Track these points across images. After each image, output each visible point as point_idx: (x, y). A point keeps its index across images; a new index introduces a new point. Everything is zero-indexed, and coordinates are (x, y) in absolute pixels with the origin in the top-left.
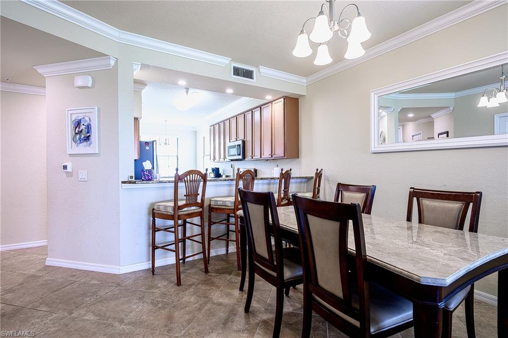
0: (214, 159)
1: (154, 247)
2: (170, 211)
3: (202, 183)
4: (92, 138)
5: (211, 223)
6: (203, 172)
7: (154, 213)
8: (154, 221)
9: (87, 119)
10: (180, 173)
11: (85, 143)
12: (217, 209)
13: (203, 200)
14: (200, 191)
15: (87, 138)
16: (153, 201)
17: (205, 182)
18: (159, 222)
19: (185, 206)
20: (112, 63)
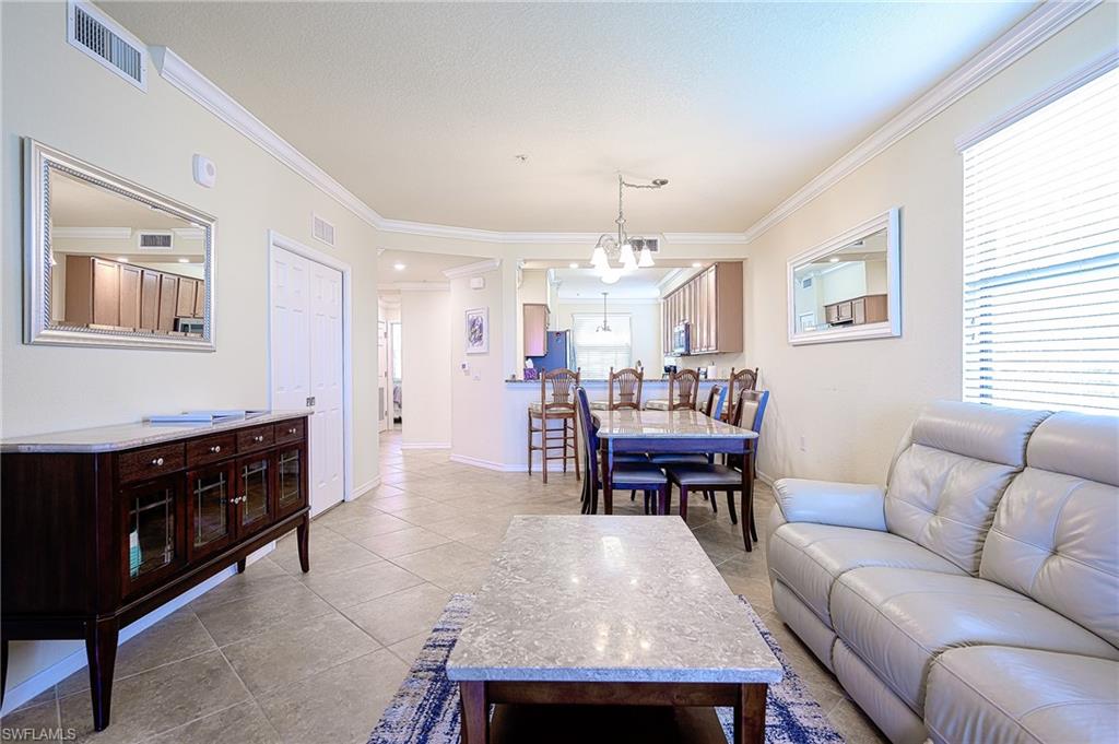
0: (668, 352)
1: (531, 448)
2: (540, 409)
4: (483, 337)
7: (530, 414)
8: (530, 420)
9: (480, 319)
11: (479, 343)
14: (571, 393)
15: (480, 338)
19: (553, 405)
20: (498, 264)
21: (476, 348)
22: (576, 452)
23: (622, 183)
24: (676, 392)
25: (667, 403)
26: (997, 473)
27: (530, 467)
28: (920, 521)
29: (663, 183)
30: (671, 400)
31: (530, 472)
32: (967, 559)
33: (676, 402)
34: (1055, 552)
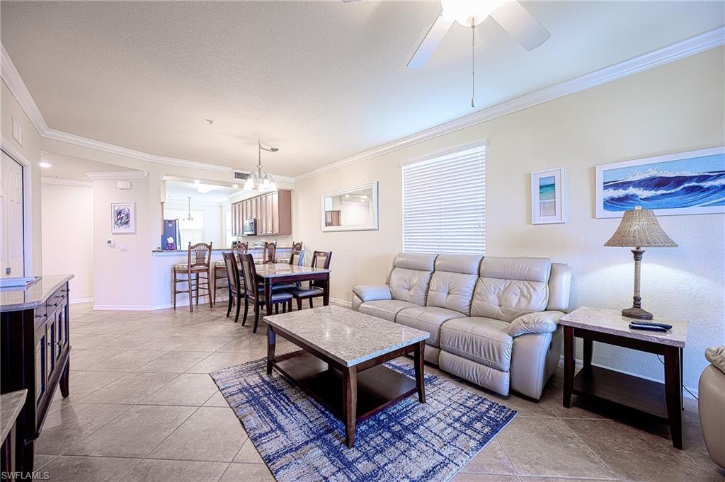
0: (235, 234)
1: (175, 293)
2: (186, 268)
3: (208, 252)
4: (130, 222)
5: (216, 278)
6: (209, 244)
7: (175, 271)
8: (175, 275)
9: (126, 209)
10: (192, 245)
11: (125, 226)
12: (219, 268)
13: (209, 263)
14: (207, 257)
15: (127, 223)
16: (174, 264)
17: (210, 251)
18: (179, 276)
19: (196, 265)
20: (145, 175)
21: (123, 229)
22: (210, 292)
23: (260, 147)
24: (267, 254)
25: (262, 260)
26: (427, 274)
27: (175, 305)
28: (405, 293)
29: (276, 150)
30: (265, 259)
31: (175, 308)
32: (423, 302)
33: (267, 260)
34: (449, 294)
